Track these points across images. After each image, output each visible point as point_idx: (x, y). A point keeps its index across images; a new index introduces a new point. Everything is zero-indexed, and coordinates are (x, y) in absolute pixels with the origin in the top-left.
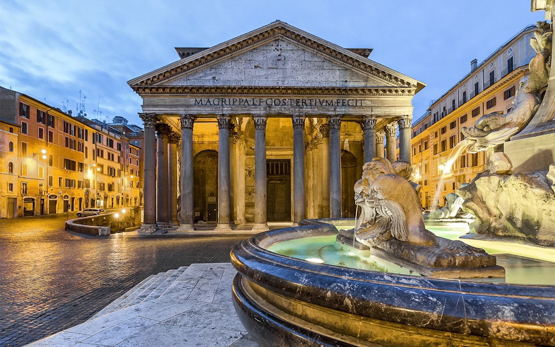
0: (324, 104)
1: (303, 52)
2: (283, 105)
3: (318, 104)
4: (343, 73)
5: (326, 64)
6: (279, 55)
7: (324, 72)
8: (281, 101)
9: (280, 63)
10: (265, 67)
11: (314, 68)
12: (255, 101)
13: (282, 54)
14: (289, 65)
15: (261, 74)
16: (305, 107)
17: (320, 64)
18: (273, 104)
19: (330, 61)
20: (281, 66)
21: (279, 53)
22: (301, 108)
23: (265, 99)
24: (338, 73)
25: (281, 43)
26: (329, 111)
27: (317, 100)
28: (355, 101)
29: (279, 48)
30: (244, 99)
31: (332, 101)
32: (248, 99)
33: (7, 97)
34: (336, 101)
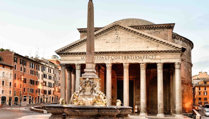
0: (137, 58)
1: (128, 34)
2: (119, 59)
3: (135, 58)
4: (147, 43)
5: (139, 39)
6: (117, 37)
7: (138, 43)
8: (118, 57)
9: (117, 40)
10: (111, 42)
11: (133, 42)
12: (106, 58)
13: (118, 36)
14: (121, 41)
15: (109, 45)
16: (129, 59)
17: (136, 40)
18: (114, 58)
19: (140, 38)
20: (118, 41)
21: (117, 36)
22: (127, 60)
23: (111, 56)
24: (144, 43)
25: (118, 31)
26: (140, 61)
27: (134, 56)
28: (152, 56)
29: (117, 33)
30: (102, 56)
31: (141, 57)
32: (104, 57)
33: (9, 55)
34: (143, 56)
